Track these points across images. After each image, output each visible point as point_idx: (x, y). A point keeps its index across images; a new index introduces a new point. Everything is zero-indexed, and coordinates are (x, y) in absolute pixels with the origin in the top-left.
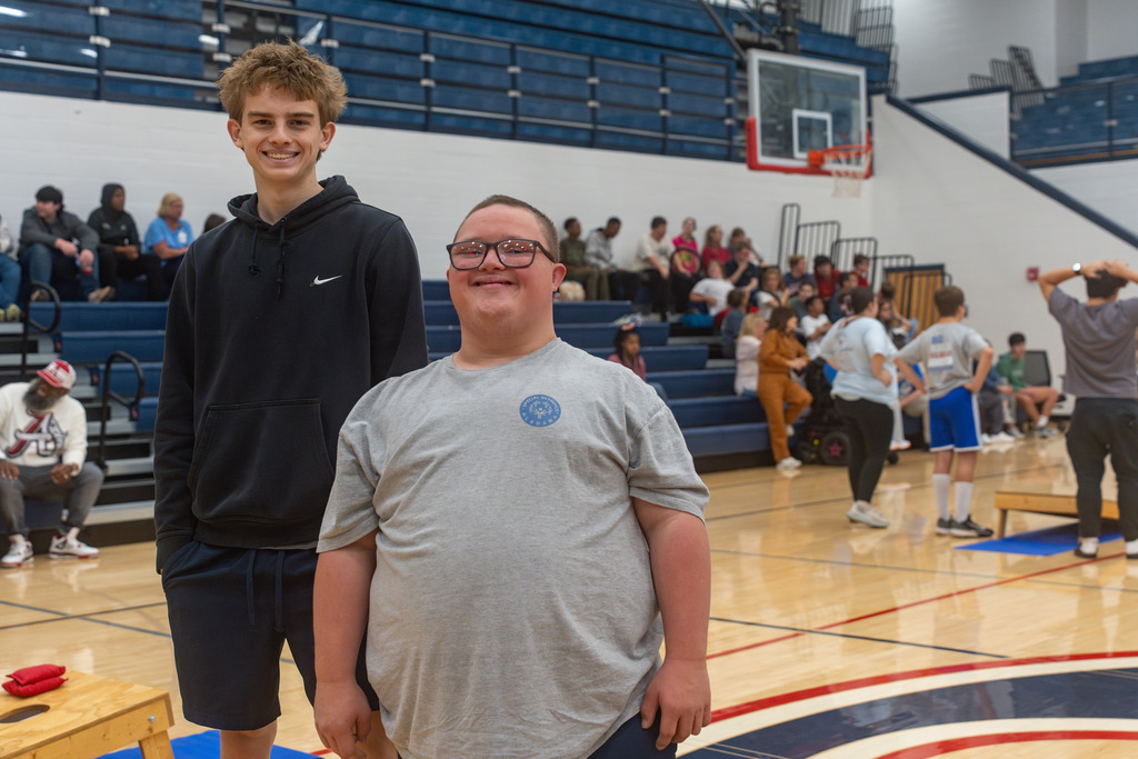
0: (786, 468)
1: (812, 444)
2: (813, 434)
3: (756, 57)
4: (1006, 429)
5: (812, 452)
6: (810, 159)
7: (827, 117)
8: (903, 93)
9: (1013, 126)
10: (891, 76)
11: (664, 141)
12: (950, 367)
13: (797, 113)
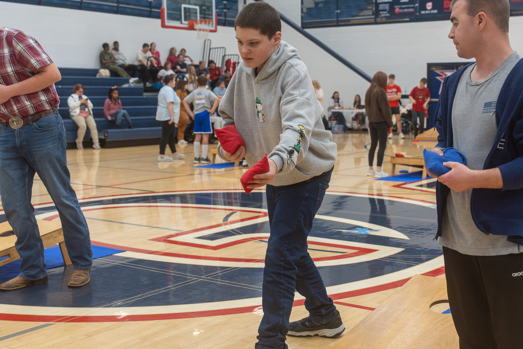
0: (181, 144)
5: (191, 138)
6: (189, 24)
7: (197, 8)
11: (150, 12)
12: (204, 104)
13: (183, 6)
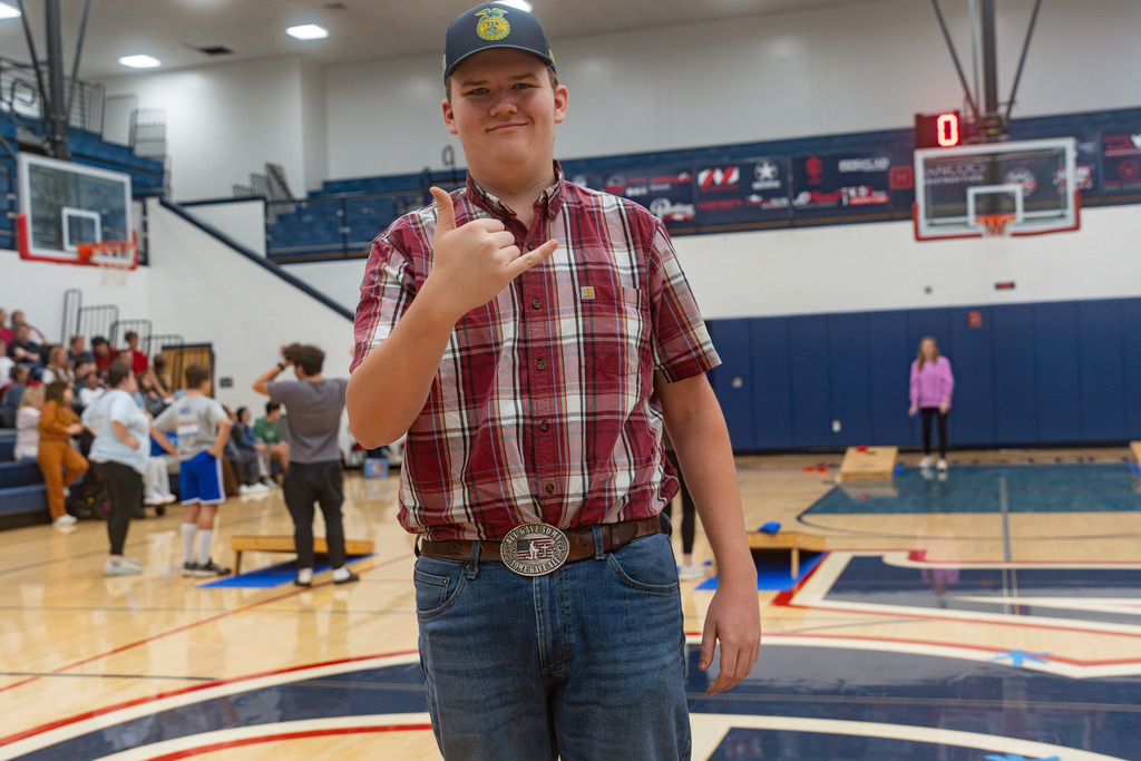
0: (63, 525)
1: (87, 503)
2: (87, 493)
3: (26, 160)
4: (262, 480)
6: (80, 252)
7: (95, 216)
8: (176, 197)
9: (268, 229)
10: (165, 181)
12: (196, 434)
13: (67, 212)
